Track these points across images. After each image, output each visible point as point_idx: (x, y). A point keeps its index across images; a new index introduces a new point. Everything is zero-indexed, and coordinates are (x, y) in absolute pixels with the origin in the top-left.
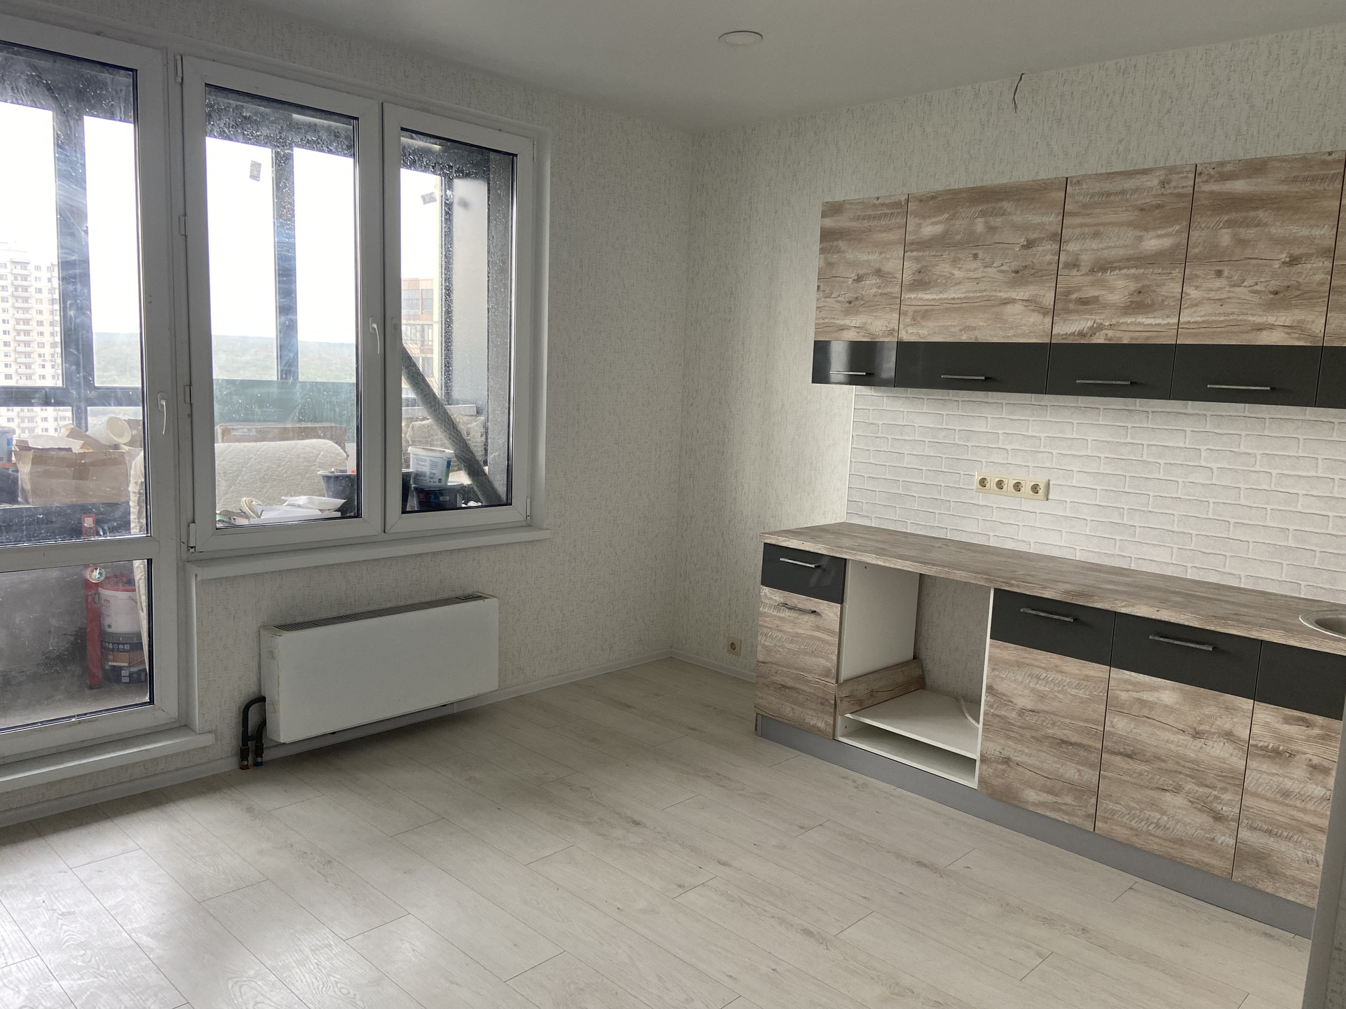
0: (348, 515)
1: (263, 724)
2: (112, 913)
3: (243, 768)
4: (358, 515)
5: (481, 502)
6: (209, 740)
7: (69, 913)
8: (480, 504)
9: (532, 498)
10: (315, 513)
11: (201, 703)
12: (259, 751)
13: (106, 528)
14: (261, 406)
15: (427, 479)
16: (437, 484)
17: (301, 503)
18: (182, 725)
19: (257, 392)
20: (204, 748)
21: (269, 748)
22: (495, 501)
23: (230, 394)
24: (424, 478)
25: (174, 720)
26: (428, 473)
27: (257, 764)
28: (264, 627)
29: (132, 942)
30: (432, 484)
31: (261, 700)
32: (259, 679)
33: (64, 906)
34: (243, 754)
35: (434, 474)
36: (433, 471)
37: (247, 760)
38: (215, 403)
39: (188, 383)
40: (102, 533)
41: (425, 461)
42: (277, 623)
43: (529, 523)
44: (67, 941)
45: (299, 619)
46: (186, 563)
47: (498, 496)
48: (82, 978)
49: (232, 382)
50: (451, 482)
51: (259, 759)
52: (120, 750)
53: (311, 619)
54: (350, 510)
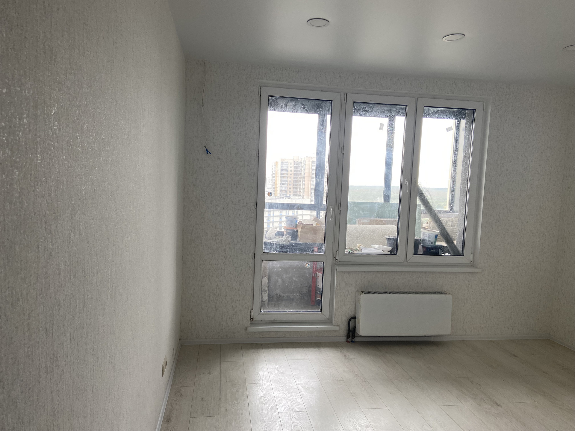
0: (392, 253)
1: (355, 328)
2: (295, 377)
3: (348, 342)
4: (396, 254)
5: (451, 254)
6: (337, 328)
7: (283, 373)
8: (450, 254)
9: (474, 254)
10: (380, 252)
11: (335, 315)
12: (353, 337)
13: (312, 250)
14: (363, 212)
15: (427, 242)
16: (431, 244)
17: (376, 247)
18: (329, 321)
19: (362, 206)
20: (335, 331)
21: (357, 337)
22: (457, 253)
23: (353, 207)
24: (426, 242)
25: (327, 319)
26: (427, 240)
27: (353, 342)
28: (358, 291)
29: (297, 387)
30: (429, 244)
31: (355, 318)
32: (355, 310)
33: (282, 370)
34: (348, 336)
35: (430, 240)
36: (429, 239)
37: (349, 339)
38: (348, 210)
39: (340, 203)
40: (310, 252)
41: (427, 235)
42: (362, 291)
43: (472, 265)
44: (280, 381)
45: (370, 290)
46: (335, 265)
47: (458, 251)
48: (280, 393)
49: (355, 202)
50: (437, 244)
51: (353, 340)
52: (310, 325)
53: (375, 291)
54: (394, 252)
